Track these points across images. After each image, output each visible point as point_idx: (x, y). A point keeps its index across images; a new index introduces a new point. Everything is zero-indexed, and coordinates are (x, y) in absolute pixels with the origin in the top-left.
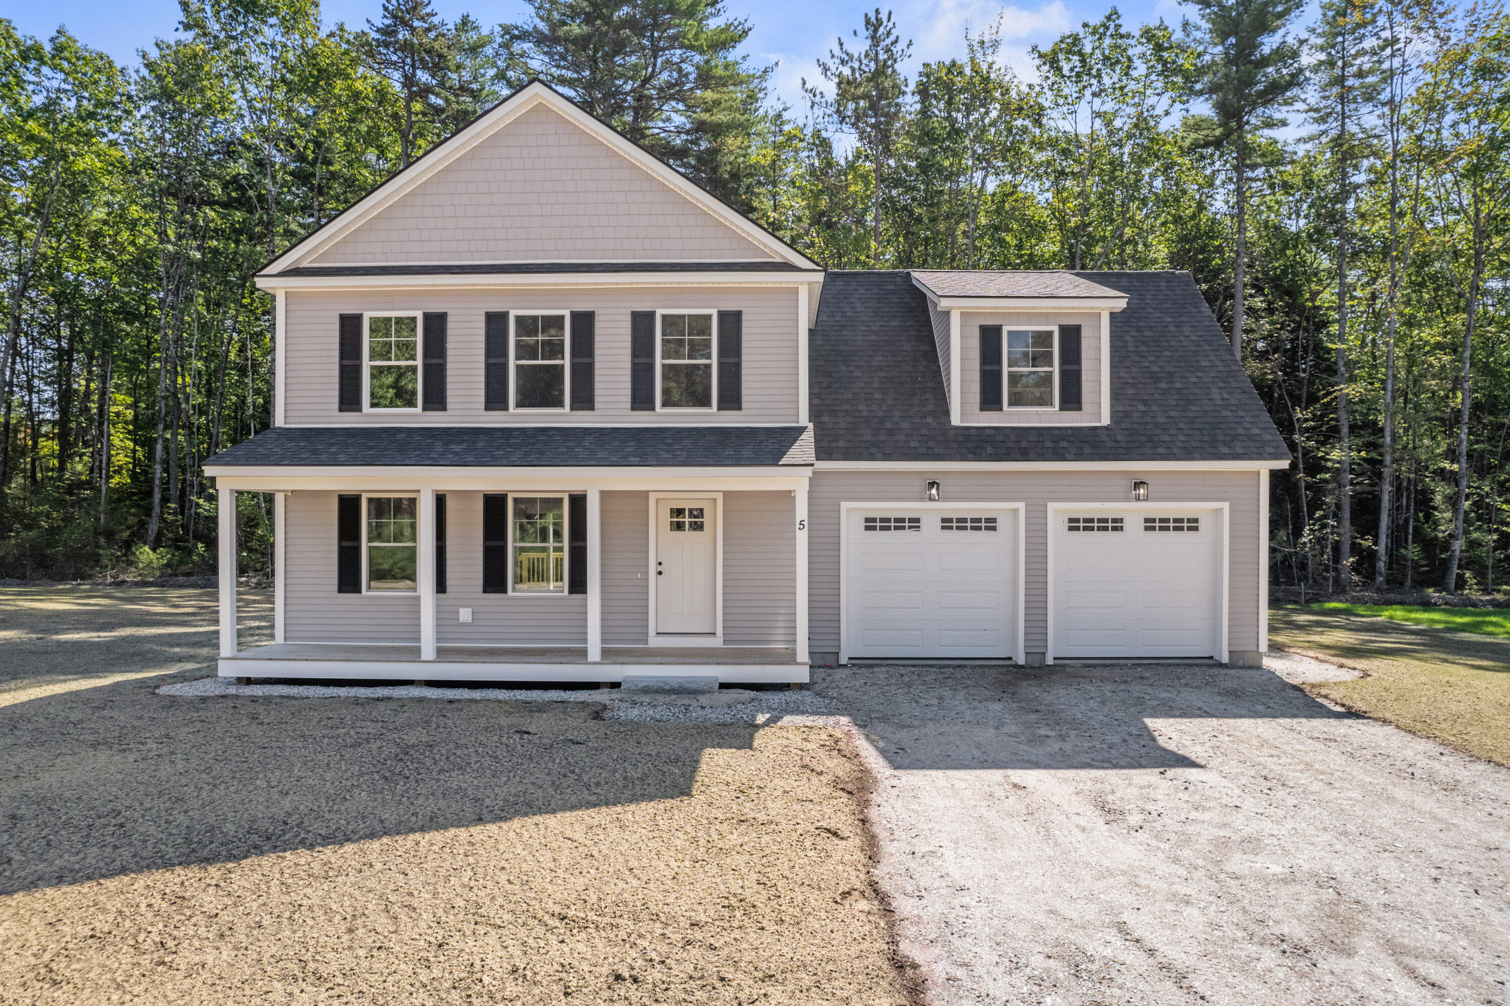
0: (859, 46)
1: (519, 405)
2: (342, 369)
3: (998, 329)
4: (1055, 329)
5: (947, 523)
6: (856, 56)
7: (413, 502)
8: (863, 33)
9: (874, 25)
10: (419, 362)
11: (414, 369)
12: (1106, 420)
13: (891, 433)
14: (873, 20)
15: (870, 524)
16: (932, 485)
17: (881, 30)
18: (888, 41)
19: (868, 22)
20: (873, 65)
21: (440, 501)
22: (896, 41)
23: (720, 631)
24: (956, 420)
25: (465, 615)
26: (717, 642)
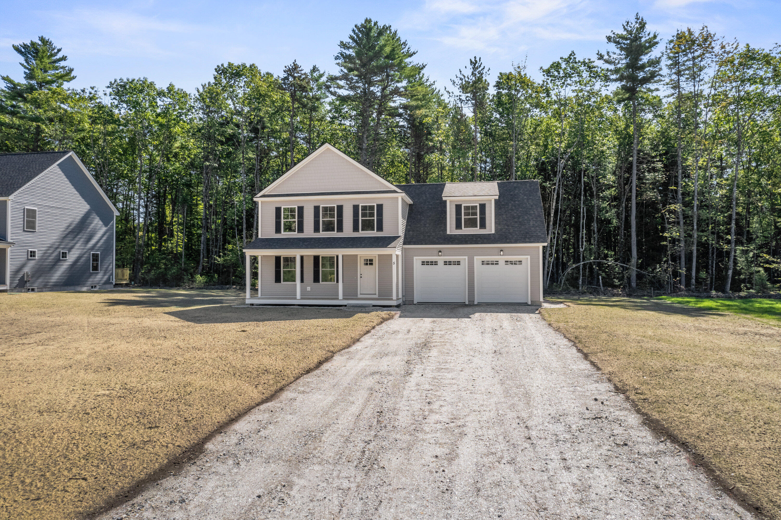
0: (468, 72)
1: (323, 231)
2: (276, 222)
3: (461, 205)
4: (478, 205)
5: (446, 263)
6: (466, 76)
7: (295, 258)
8: (470, 67)
9: (474, 63)
10: (296, 220)
11: (295, 222)
12: (493, 232)
13: (429, 236)
14: (473, 60)
15: (423, 263)
16: (440, 251)
17: (477, 65)
18: (480, 69)
19: (471, 62)
20: (474, 79)
21: (302, 258)
22: (484, 68)
23: (377, 293)
24: (448, 232)
25: (309, 289)
26: (376, 296)
